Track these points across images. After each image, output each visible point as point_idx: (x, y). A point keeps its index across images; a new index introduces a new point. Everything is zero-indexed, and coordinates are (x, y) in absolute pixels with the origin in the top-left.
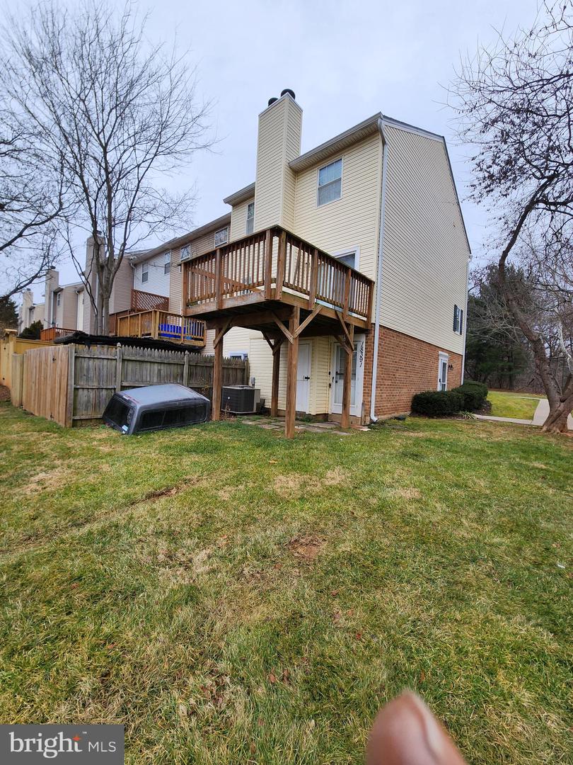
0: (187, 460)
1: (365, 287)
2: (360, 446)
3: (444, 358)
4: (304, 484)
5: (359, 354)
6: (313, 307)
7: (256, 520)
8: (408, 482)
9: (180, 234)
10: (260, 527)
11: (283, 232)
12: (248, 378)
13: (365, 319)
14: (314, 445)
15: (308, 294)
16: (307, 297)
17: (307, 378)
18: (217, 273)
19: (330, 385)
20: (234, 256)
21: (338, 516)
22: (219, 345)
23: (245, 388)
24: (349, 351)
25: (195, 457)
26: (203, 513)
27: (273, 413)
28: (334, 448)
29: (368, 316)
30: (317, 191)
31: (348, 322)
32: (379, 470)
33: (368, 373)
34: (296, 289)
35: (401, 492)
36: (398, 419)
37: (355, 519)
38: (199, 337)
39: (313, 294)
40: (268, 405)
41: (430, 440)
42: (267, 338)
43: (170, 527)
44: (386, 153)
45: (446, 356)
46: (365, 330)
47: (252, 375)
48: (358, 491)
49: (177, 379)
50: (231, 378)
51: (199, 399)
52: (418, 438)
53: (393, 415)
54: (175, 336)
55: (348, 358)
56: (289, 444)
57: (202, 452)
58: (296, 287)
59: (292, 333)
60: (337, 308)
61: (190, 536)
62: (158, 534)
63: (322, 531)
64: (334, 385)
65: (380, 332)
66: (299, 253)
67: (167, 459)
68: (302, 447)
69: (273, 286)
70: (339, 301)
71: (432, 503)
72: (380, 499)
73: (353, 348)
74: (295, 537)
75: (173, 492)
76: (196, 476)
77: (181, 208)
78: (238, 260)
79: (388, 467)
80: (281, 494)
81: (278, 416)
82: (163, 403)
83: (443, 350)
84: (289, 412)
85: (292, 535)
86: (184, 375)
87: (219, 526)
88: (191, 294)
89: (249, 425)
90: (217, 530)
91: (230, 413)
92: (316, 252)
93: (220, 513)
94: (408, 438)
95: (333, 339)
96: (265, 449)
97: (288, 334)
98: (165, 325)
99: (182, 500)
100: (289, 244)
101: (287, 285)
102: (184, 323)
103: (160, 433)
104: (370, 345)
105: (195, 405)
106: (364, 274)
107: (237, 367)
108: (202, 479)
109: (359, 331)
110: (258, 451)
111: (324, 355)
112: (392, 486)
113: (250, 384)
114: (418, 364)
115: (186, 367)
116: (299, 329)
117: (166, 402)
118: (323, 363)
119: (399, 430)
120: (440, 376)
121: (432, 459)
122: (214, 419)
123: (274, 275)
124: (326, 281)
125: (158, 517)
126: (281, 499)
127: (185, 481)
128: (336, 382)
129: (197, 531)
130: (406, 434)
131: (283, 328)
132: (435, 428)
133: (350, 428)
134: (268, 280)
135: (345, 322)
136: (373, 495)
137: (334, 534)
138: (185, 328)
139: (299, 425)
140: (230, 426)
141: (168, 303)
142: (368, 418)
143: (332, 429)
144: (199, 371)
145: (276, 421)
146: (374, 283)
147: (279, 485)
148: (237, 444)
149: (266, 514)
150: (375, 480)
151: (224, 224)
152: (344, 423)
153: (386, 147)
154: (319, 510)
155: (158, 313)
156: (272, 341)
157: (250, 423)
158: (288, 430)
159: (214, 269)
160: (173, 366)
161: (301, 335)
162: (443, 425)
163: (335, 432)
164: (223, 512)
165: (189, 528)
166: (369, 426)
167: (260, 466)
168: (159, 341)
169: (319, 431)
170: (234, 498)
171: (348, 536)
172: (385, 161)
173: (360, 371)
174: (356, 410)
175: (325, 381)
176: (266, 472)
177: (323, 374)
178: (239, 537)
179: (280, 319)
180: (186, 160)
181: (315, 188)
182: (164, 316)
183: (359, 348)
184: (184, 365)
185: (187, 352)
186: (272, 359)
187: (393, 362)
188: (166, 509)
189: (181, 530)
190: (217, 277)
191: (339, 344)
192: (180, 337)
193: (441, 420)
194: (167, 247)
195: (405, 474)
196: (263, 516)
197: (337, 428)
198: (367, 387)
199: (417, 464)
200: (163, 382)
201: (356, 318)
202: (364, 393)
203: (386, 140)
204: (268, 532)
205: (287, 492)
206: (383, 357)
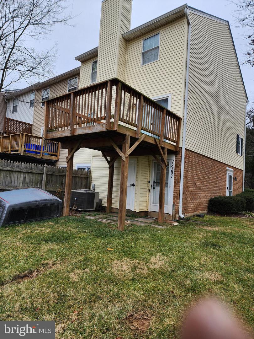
0: (45, 248)
1: (175, 122)
2: (173, 237)
3: (230, 173)
4: (134, 268)
5: (170, 169)
6: (139, 135)
7: (99, 298)
8: (212, 267)
9: (43, 80)
10: (103, 304)
11: (120, 83)
12: (90, 184)
13: (175, 144)
14: (140, 235)
15: (136, 126)
16: (135, 129)
17: (133, 185)
18: (71, 109)
19: (149, 190)
20: (84, 98)
21: (162, 295)
22: (70, 160)
23: (88, 192)
24: (164, 167)
25: (51, 246)
26: (58, 292)
27: (108, 210)
28: (154, 239)
29: (177, 142)
30: (141, 55)
31: (163, 146)
32: (189, 257)
33: (177, 182)
34: (128, 123)
35: (207, 275)
36: (199, 216)
37: (175, 297)
38: (54, 153)
39: (140, 127)
40: (105, 204)
41: (223, 233)
42: (105, 156)
43: (33, 304)
44: (190, 31)
45: (231, 171)
46: (175, 152)
47: (93, 182)
48: (175, 273)
49: (37, 184)
50: (78, 184)
51: (54, 200)
52: (215, 231)
53: (195, 213)
54: (36, 153)
55: (163, 172)
56: (121, 235)
57: (56, 241)
58: (128, 121)
59: (125, 153)
60: (155, 136)
61: (49, 312)
62: (23, 310)
63: (151, 307)
64: (152, 190)
65: (185, 154)
66: (130, 98)
67: (29, 246)
68: (130, 237)
69: (112, 120)
70: (157, 131)
71: (231, 284)
72: (192, 280)
73: (167, 164)
74: (131, 313)
75: (34, 274)
76: (52, 261)
77: (44, 62)
78: (87, 101)
79: (196, 255)
80: (117, 275)
81: (112, 212)
82: (27, 203)
83: (229, 166)
84: (121, 211)
85: (127, 311)
86: (43, 181)
87: (71, 303)
88: (51, 123)
89: (90, 220)
90: (69, 307)
91: (77, 210)
92: (142, 98)
93: (71, 292)
94: (208, 231)
95: (152, 158)
96: (104, 239)
97: (121, 154)
98: (29, 144)
99: (42, 281)
100: (123, 91)
101: (122, 120)
102: (43, 143)
103: (23, 226)
104: (179, 163)
105: (51, 205)
106: (175, 113)
107: (82, 176)
108: (56, 264)
109: (170, 152)
110: (98, 240)
111: (145, 169)
112: (200, 270)
113: (92, 189)
114: (212, 176)
115: (45, 176)
116: (129, 151)
117: (29, 202)
118: (145, 175)
119: (200, 225)
120: (228, 185)
121: (227, 248)
122: (64, 215)
123: (113, 112)
124: (149, 117)
125: (23, 296)
126: (118, 280)
127: (44, 265)
128: (154, 188)
129: (54, 307)
130: (206, 228)
131: (118, 150)
132: (226, 224)
133: (164, 223)
134: (108, 116)
135: (161, 146)
136: (187, 277)
137: (160, 310)
138: (44, 147)
139: (127, 220)
140: (77, 220)
141: (32, 128)
142: (177, 216)
143: (151, 223)
144: (54, 178)
145: (110, 216)
146: (182, 119)
147: (115, 268)
148: (82, 235)
149: (107, 293)
150: (187, 265)
151: (75, 74)
152: (160, 219)
153: (190, 27)
154: (147, 290)
155: (24, 136)
156: (109, 158)
157: (91, 218)
158: (120, 225)
159: (68, 106)
160: (35, 175)
161: (130, 155)
162: (232, 222)
163: (154, 226)
164: (74, 291)
165: (48, 305)
166: (178, 221)
167: (100, 252)
168: (25, 156)
169: (142, 224)
170: (82, 279)
171: (170, 311)
172: (190, 36)
173: (171, 181)
174: (169, 209)
175: (146, 188)
176: (105, 258)
177: (144, 182)
178: (87, 312)
179: (116, 144)
180: (49, 29)
181: (140, 52)
182: (29, 137)
183: (170, 165)
184: (43, 174)
185: (45, 165)
186: (109, 171)
187: (195, 174)
188: (29, 289)
189: (41, 307)
190: (71, 112)
191: (156, 161)
192: (40, 153)
193: (230, 218)
194: (33, 88)
195: (208, 260)
196: (105, 294)
197: (154, 222)
198: (177, 193)
199: (217, 252)
200: (26, 186)
201: (168, 143)
202: (174, 197)
203: (190, 22)
204: (110, 308)
205: (122, 274)
206: (187, 171)
